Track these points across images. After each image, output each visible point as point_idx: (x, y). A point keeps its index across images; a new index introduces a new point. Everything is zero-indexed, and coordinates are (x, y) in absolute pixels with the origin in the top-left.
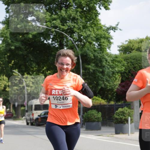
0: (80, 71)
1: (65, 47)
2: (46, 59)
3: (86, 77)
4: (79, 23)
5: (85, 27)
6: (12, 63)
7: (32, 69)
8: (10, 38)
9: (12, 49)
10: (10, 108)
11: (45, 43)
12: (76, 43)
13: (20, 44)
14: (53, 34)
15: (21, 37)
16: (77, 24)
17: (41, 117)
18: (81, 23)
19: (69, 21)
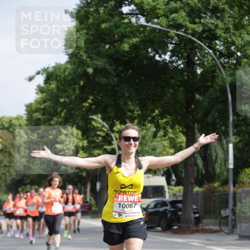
0: (228, 118)
1: (198, 68)
2: (159, 94)
3: (239, 129)
4: (227, 19)
5: (238, 26)
6: (89, 101)
7: (131, 114)
8: (84, 50)
9: (88, 73)
10: (85, 193)
11: (158, 61)
12: (222, 60)
13: (105, 63)
14: (174, 42)
15: (107, 47)
16: (222, 21)
17: (147, 211)
18: (231, 19)
19: (205, 13)
